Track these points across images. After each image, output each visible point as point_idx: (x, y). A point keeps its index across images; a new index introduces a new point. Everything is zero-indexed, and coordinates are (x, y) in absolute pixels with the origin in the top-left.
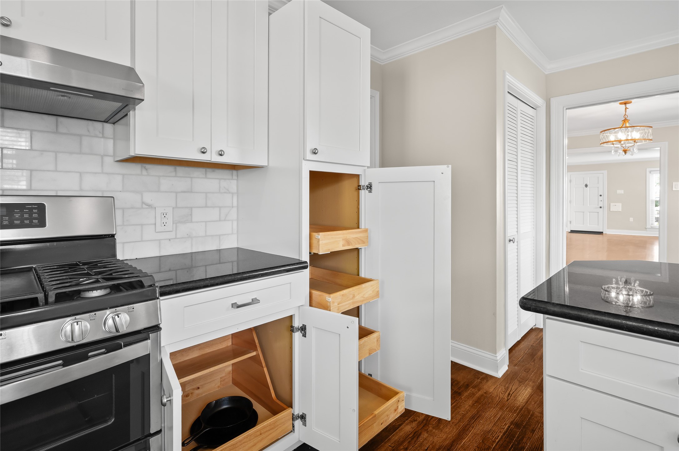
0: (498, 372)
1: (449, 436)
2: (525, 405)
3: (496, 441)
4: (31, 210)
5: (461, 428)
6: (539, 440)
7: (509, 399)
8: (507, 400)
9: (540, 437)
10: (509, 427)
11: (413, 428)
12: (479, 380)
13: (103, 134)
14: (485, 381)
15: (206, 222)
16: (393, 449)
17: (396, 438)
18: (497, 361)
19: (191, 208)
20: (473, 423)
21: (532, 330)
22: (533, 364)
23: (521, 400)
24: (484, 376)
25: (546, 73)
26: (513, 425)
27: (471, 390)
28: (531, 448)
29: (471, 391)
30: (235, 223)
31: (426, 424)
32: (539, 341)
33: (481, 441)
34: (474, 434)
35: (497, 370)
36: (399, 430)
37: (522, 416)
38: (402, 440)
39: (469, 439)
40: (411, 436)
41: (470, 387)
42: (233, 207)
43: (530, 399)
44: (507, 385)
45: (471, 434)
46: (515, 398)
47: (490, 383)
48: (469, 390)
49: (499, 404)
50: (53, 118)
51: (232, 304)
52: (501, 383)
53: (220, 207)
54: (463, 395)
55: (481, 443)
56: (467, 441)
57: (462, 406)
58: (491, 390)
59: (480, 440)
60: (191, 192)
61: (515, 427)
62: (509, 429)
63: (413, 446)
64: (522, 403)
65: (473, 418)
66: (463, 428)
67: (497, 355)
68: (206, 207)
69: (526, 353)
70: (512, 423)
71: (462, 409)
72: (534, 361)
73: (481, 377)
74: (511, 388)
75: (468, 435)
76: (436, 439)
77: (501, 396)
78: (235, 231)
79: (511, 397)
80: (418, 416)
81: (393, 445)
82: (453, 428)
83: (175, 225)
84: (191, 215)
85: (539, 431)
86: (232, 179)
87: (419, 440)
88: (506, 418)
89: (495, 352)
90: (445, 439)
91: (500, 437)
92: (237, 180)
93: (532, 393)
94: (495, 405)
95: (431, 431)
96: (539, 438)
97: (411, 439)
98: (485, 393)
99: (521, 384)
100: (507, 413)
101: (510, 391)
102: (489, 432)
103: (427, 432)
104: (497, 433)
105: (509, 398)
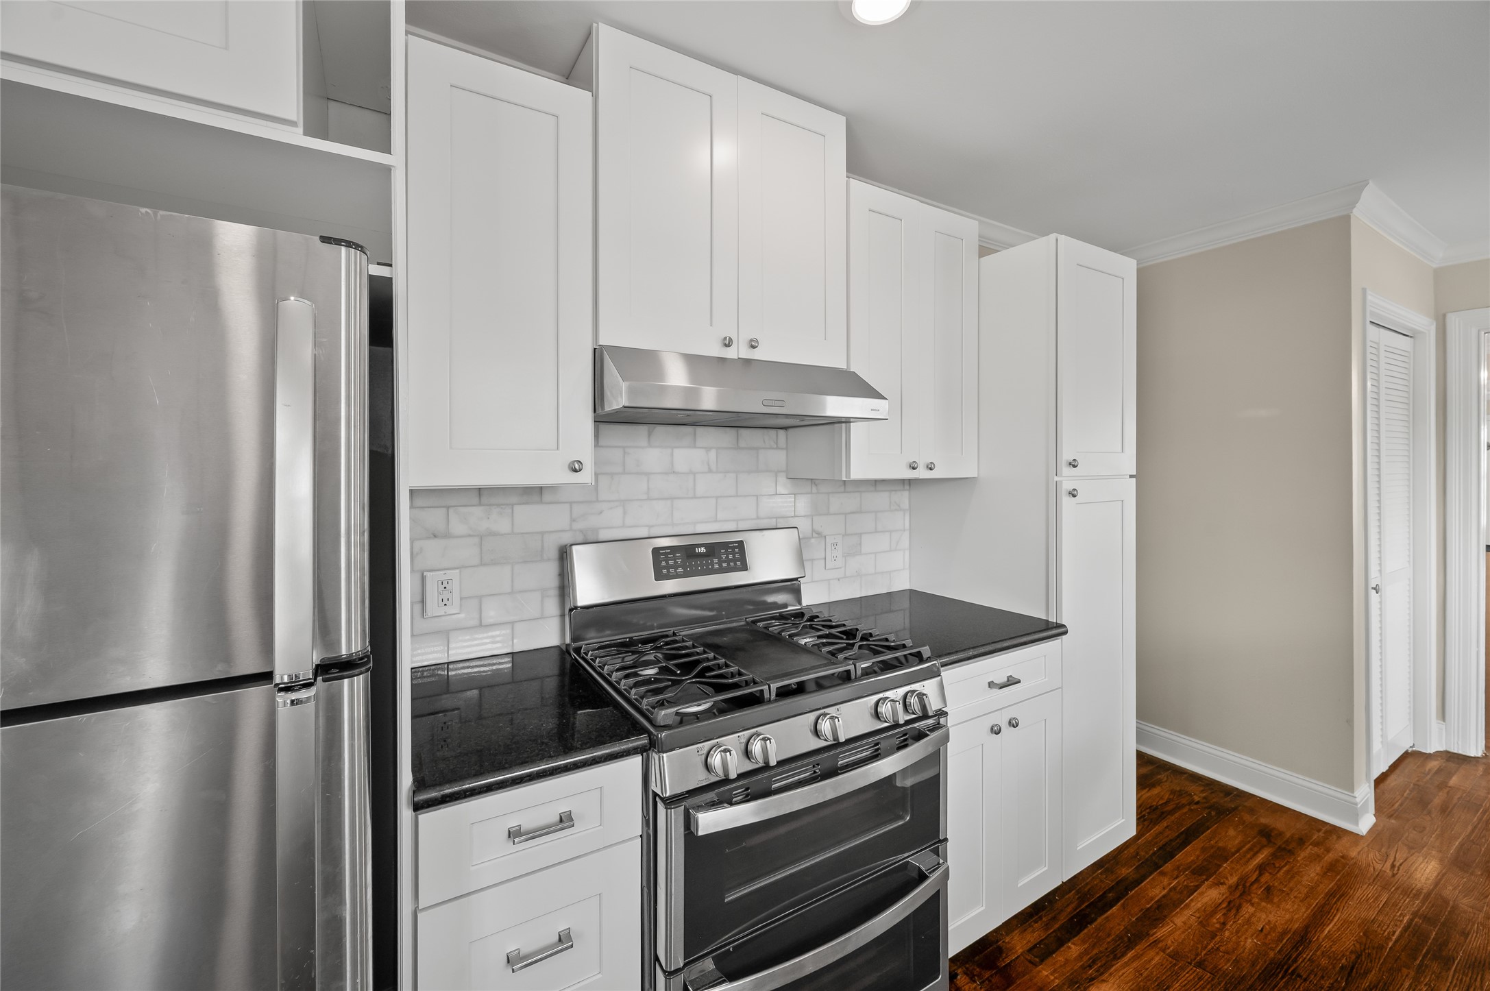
0: (1360, 825)
1: (1296, 916)
2: (1433, 890)
3: (1391, 939)
4: (733, 548)
5: (1314, 907)
6: (1481, 950)
7: (1397, 874)
8: (1394, 875)
9: (1482, 946)
10: (1411, 920)
11: (1223, 895)
12: (1321, 834)
13: (777, 444)
14: (1335, 837)
15: (875, 553)
16: (1200, 920)
17: (1199, 905)
18: (1356, 804)
19: (860, 534)
20: (1335, 903)
21: (1406, 756)
22: (1428, 818)
23: (1422, 879)
24: (1328, 827)
25: (1434, 266)
26: (1420, 918)
27: (1309, 850)
28: (1467, 960)
29: (1311, 850)
30: (907, 553)
31: (1244, 892)
32: (1429, 777)
33: (1361, 934)
34: (1344, 921)
35: (1355, 819)
36: (1199, 894)
37: (1432, 906)
38: (1209, 909)
39: (1336, 927)
40: (1224, 906)
41: (1307, 844)
42: (904, 530)
43: (1440, 880)
44: (1384, 850)
45: (1338, 919)
46: (1408, 875)
47: (1345, 841)
48: (1306, 848)
49: (1377, 880)
50: (732, 432)
51: (989, 683)
52: (1368, 845)
53: (891, 532)
54: (1299, 856)
55: (1361, 937)
56: (1334, 930)
57: (1303, 873)
58: (1353, 853)
59: (1360, 932)
60: (861, 512)
61: (1423, 922)
62: (1412, 923)
63: (1234, 922)
64: (1425, 883)
65: (1331, 894)
66: (1319, 908)
67: (1356, 794)
68: (876, 532)
69: (1407, 798)
70: (1415, 914)
71: (1305, 878)
72: (1429, 813)
73: (1324, 829)
74: (1394, 855)
75: (1332, 920)
76: (1272, 918)
77: (1378, 867)
78: (907, 566)
79: (1400, 872)
80: (1224, 878)
81: (1198, 915)
82: (1299, 905)
83: (844, 559)
84: (860, 544)
85: (1476, 936)
86: (904, 490)
87: (1241, 914)
88: (1400, 904)
89: (1350, 787)
90: (1291, 920)
91: (1397, 933)
92: (909, 490)
93: (1442, 871)
94: (1369, 880)
95: (1258, 903)
96: (1482, 948)
97: (1227, 911)
98: (1342, 857)
99: (1413, 851)
100: (1399, 897)
101: (1394, 861)
102: (1373, 921)
103: (1252, 905)
104: (1388, 926)
105: (1395, 872)
